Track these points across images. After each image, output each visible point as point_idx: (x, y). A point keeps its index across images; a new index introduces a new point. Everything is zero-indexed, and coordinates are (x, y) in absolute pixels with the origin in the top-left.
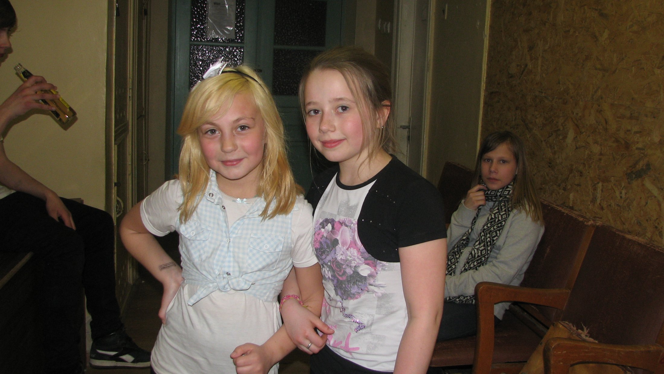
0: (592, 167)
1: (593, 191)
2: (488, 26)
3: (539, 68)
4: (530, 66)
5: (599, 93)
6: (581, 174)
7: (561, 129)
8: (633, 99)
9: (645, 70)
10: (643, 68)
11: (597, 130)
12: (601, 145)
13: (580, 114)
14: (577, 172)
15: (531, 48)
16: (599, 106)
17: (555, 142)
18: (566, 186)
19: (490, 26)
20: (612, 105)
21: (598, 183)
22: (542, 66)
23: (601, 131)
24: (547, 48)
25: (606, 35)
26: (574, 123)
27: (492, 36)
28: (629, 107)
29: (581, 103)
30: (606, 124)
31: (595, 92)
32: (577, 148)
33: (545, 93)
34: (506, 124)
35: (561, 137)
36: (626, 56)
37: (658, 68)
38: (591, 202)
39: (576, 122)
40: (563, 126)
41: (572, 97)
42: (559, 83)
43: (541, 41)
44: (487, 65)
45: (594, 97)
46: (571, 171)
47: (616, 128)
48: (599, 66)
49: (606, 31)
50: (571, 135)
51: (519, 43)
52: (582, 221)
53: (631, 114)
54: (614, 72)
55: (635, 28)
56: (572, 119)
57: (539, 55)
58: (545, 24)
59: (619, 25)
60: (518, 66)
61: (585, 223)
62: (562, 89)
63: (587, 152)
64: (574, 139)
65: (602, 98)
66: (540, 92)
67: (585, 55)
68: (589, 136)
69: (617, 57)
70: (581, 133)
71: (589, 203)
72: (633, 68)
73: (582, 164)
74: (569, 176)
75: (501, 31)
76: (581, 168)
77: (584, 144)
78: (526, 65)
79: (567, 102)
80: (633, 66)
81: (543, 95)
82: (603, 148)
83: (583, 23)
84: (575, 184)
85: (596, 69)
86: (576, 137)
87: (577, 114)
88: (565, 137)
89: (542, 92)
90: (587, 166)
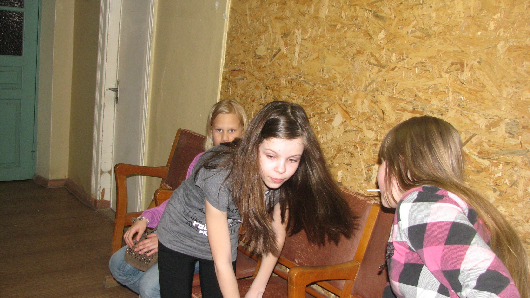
0: (366, 150)
1: (367, 172)
2: (229, 9)
3: (297, 55)
4: (284, 51)
5: (374, 85)
6: (352, 155)
7: (326, 113)
8: (416, 95)
9: (431, 72)
10: (429, 71)
11: (372, 118)
12: (376, 132)
13: (350, 102)
14: (346, 152)
15: (285, 35)
16: (374, 97)
17: (317, 123)
18: (332, 164)
19: (231, 8)
20: (391, 98)
21: (374, 165)
22: (300, 53)
23: (377, 119)
24: (307, 36)
25: (382, 35)
26: (343, 109)
27: (233, 19)
28: (411, 102)
29: (351, 92)
30: (383, 114)
31: (370, 84)
32: (346, 131)
33: (304, 78)
34: (254, 101)
35: (325, 120)
36: (407, 57)
37: (447, 72)
38: (364, 180)
39: (345, 108)
40: (328, 110)
41: (339, 86)
42: (323, 71)
43: (299, 29)
44: (227, 43)
45: (368, 88)
46: (339, 151)
47: (395, 119)
48: (372, 61)
49: (383, 31)
50: (338, 119)
51: (270, 29)
52: (364, 200)
53: (414, 109)
54: (393, 69)
55: (418, 34)
56: (339, 105)
57: (297, 42)
58: (304, 15)
59: (399, 28)
60: (268, 49)
61: (368, 202)
62: (327, 77)
63: (359, 136)
64: (343, 123)
65: (377, 91)
66: (297, 76)
67: (357, 50)
68: (362, 122)
69: (397, 57)
70: (351, 118)
71: (362, 182)
72: (417, 68)
73: (353, 147)
74: (336, 155)
75: (246, 15)
76: (351, 149)
77: (355, 129)
78: (280, 50)
79: (333, 89)
80: (415, 67)
81: (302, 79)
82: (379, 135)
83: (354, 20)
84: (344, 164)
85: (370, 64)
86: (345, 121)
87: (346, 101)
88: (331, 120)
89: (300, 77)
90: (359, 148)
